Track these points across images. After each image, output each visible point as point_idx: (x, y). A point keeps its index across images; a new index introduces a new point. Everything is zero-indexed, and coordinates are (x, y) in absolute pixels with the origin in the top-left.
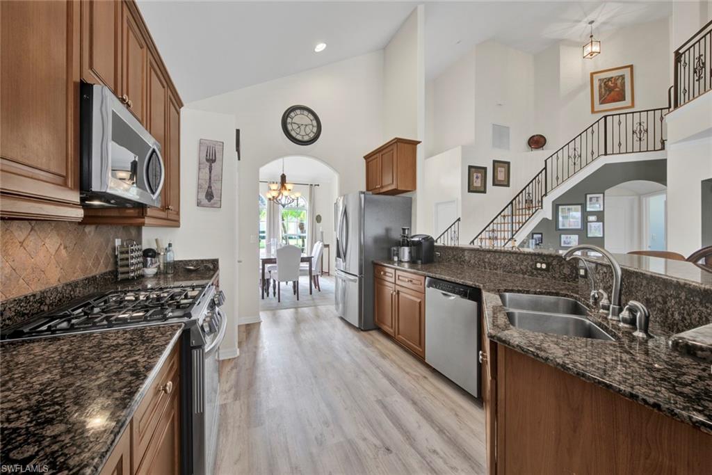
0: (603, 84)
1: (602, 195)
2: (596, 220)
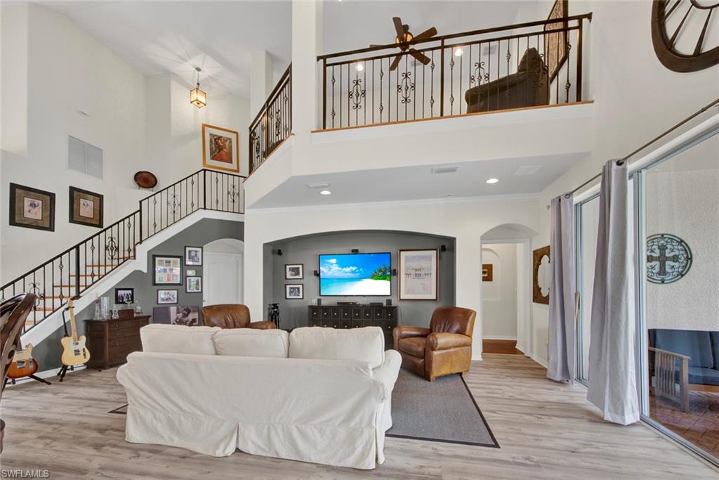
0: (213, 140)
1: (200, 249)
2: (194, 275)
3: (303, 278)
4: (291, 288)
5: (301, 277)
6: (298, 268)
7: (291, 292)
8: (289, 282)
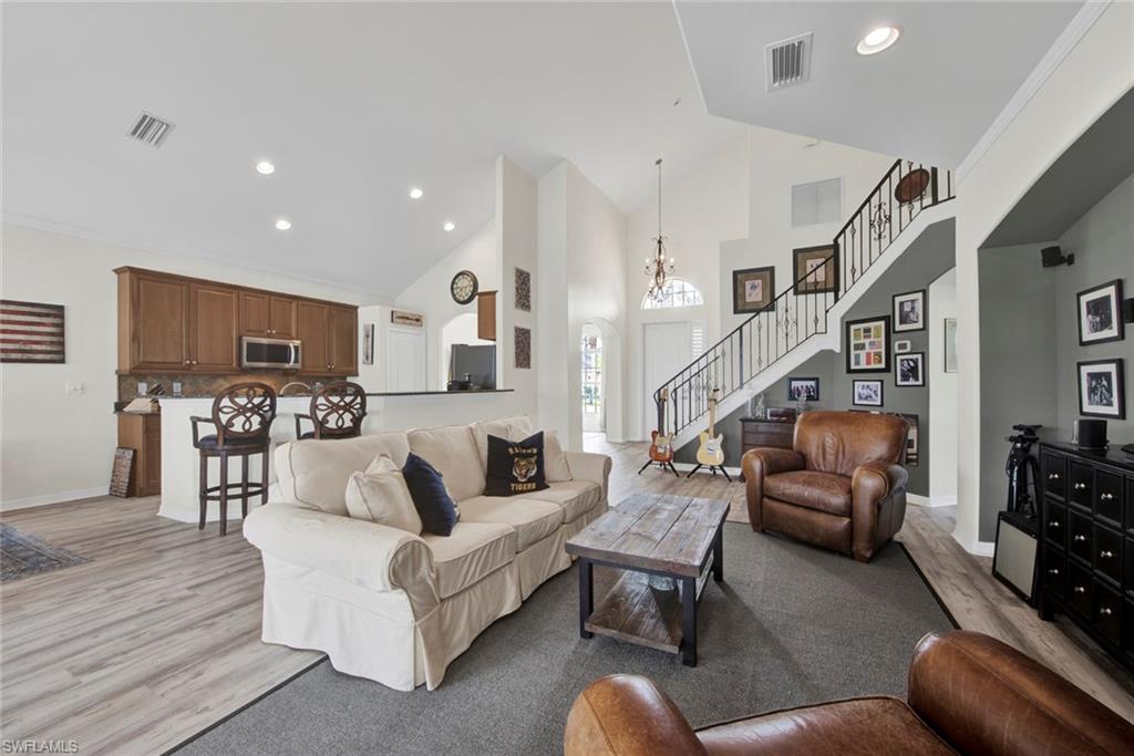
1: (922, 295)
2: (908, 350)
3: (1120, 337)
4: (1090, 376)
5: (1116, 332)
6: (1108, 301)
7: (1091, 391)
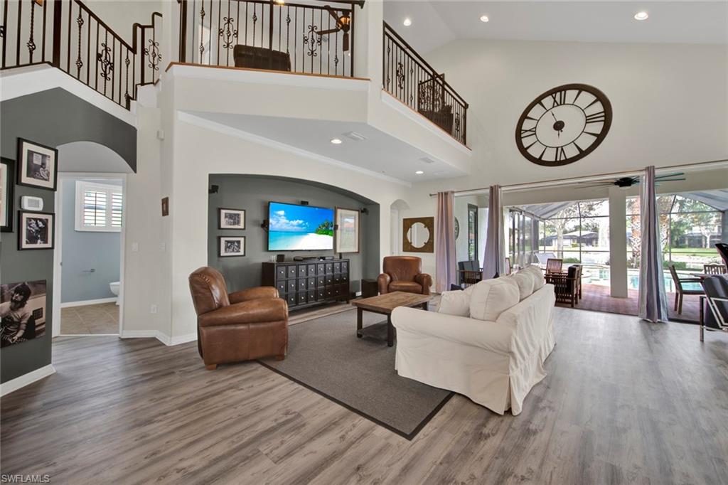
1: (53, 153)
2: (40, 209)
3: (244, 229)
4: (228, 242)
5: (242, 226)
6: (238, 215)
7: (227, 248)
8: (224, 233)
